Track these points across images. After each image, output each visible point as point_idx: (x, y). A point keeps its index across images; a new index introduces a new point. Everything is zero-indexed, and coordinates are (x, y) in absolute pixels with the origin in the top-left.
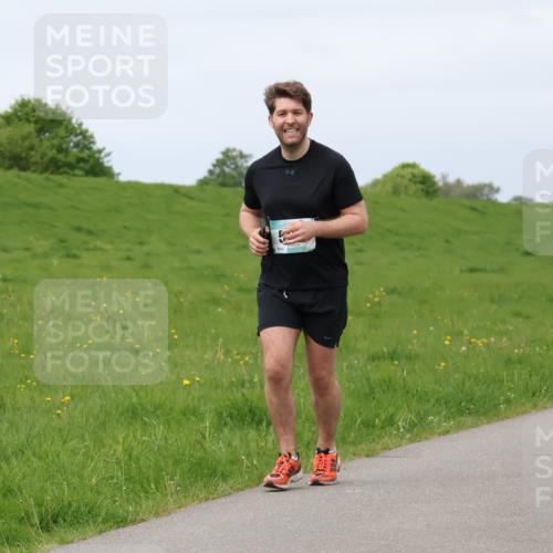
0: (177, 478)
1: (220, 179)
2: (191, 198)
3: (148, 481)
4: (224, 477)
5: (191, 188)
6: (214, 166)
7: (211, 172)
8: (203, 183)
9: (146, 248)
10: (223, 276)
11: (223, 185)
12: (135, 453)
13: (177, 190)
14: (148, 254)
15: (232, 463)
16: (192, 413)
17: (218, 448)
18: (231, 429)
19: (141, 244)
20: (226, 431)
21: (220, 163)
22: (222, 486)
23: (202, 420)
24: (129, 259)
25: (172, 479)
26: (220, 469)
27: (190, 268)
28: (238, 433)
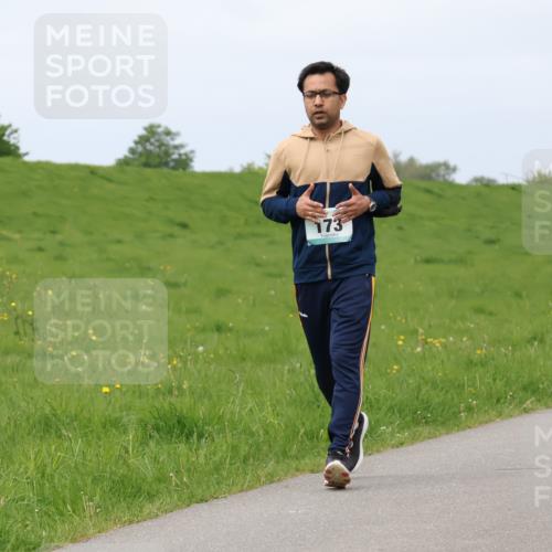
0: (97, 498)
1: (143, 159)
2: (110, 180)
3: (65, 503)
4: (151, 497)
5: (109, 168)
6: (136, 143)
7: (132, 151)
8: (123, 163)
9: (59, 237)
10: (149, 269)
11: (147, 165)
12: (48, 470)
13: (93, 171)
14: (62, 244)
15: (159, 480)
16: (114, 424)
17: (143, 465)
18: (158, 443)
19: (54, 232)
20: (152, 444)
21: (142, 140)
22: (148, 508)
23: (125, 432)
24: (40, 249)
25: (91, 500)
26: (145, 487)
27: (108, 259)
28: (165, 447)
